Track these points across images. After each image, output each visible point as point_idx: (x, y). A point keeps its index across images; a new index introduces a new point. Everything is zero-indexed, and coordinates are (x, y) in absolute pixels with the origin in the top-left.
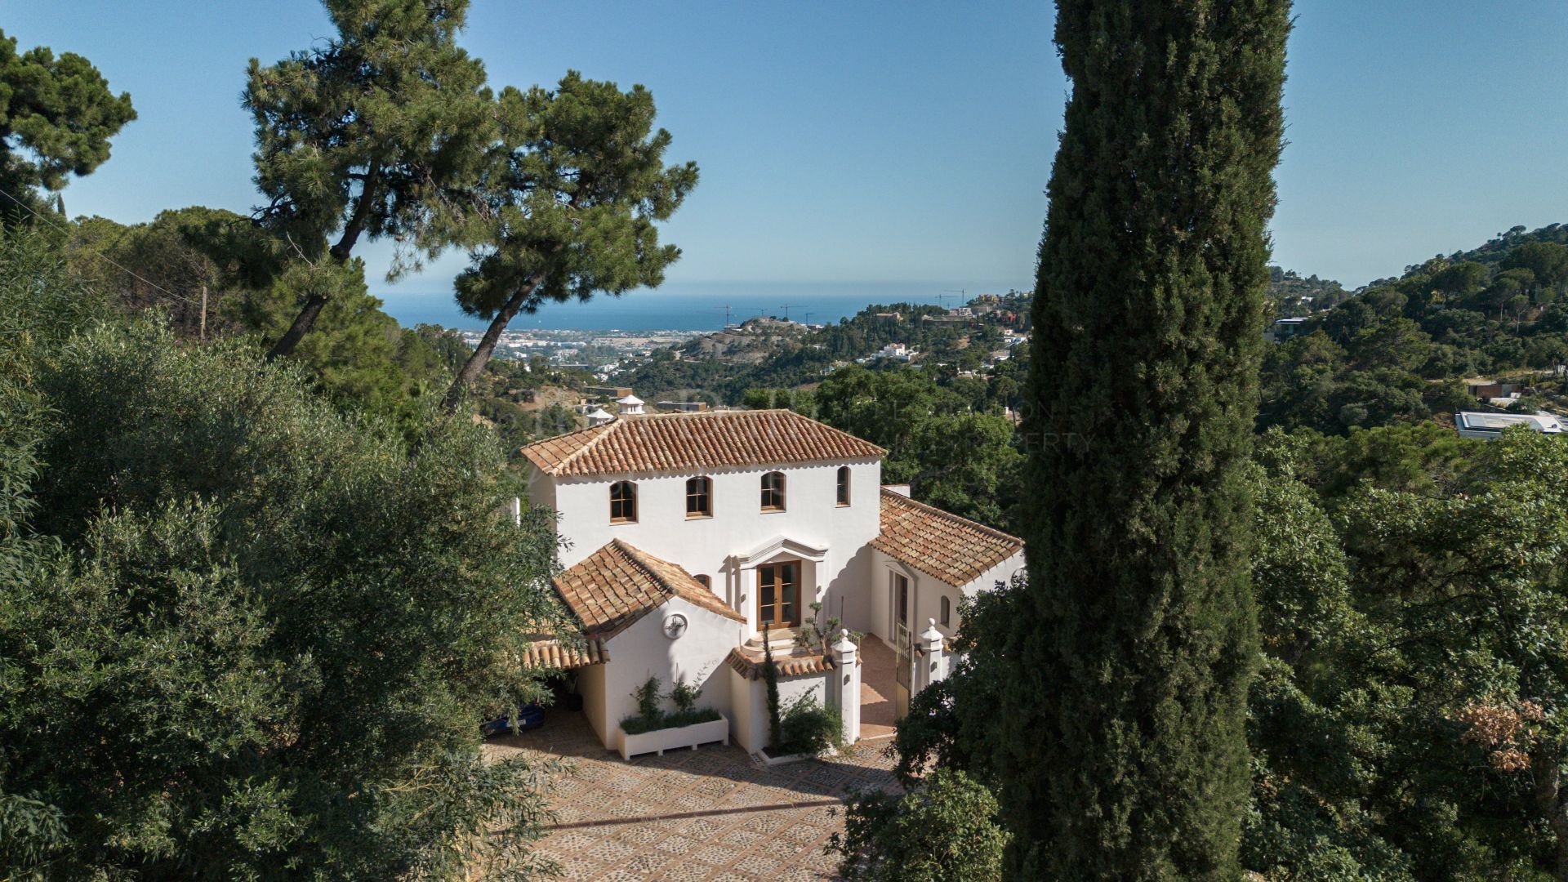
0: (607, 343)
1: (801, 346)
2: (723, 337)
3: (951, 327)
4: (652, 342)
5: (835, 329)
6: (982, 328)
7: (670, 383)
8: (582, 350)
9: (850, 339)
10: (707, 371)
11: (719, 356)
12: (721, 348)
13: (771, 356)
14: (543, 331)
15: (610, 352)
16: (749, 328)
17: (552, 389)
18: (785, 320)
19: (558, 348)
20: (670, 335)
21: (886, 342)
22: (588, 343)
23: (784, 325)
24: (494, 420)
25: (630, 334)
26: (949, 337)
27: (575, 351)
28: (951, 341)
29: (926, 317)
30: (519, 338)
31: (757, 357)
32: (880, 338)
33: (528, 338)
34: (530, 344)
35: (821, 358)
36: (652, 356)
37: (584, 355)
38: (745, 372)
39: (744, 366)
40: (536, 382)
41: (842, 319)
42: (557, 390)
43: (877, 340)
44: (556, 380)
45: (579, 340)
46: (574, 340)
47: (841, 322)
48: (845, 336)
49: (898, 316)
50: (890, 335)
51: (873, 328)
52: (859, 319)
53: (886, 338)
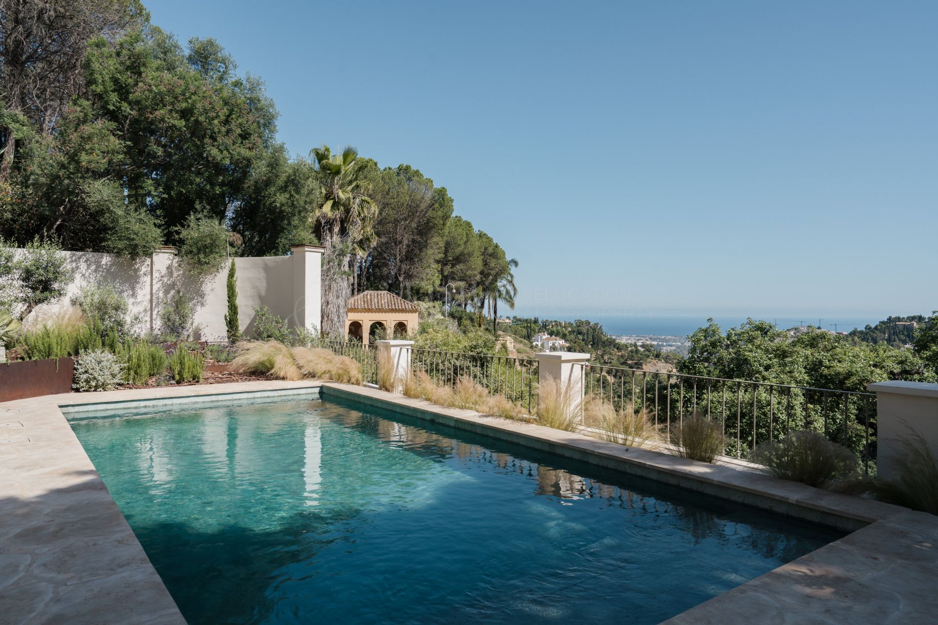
5: (861, 332)
8: (678, 347)
14: (656, 337)
16: (792, 333)
17: (654, 361)
18: (819, 328)
19: (664, 346)
22: (683, 343)
24: (615, 376)
30: (642, 340)
33: (647, 340)
34: (648, 343)
40: (644, 357)
41: (867, 326)
42: (657, 362)
43: (898, 341)
44: (658, 356)
45: (677, 342)
46: (674, 342)
47: (866, 328)
48: (870, 338)
49: (915, 324)
50: (909, 337)
51: (894, 333)
52: (881, 326)
53: (905, 340)
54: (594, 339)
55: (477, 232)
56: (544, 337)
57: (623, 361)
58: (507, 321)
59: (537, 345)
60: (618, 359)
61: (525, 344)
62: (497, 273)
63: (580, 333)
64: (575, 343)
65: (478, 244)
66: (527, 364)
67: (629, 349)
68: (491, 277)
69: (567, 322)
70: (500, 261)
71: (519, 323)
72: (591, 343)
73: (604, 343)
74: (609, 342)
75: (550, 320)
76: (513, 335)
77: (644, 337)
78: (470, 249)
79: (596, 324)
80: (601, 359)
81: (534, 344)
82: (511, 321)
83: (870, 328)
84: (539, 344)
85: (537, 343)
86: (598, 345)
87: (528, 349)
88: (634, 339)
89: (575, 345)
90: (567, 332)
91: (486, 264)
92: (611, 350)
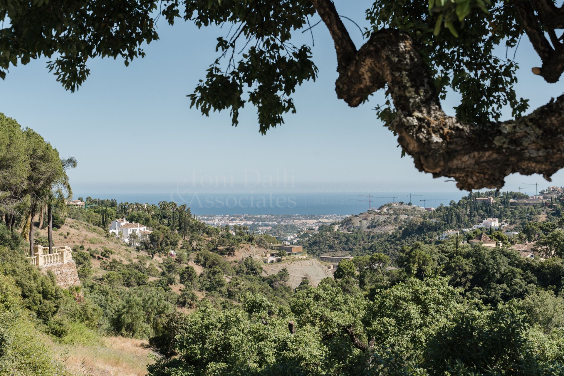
0: (291, 223)
1: (422, 220)
2: (367, 216)
3: (531, 207)
4: (320, 222)
5: (447, 208)
6: (555, 207)
7: (331, 247)
8: (275, 227)
9: (458, 216)
10: (356, 239)
11: (364, 228)
12: (365, 224)
13: (400, 228)
14: (251, 216)
15: (293, 228)
16: (385, 210)
17: (247, 246)
18: (410, 204)
19: (259, 226)
20: (331, 218)
21: (483, 217)
22: (279, 223)
23: (409, 207)
24: (204, 265)
25: (306, 217)
26: (531, 213)
27: (270, 228)
28: (533, 217)
29: (511, 200)
30: (236, 220)
31: (391, 229)
32: (479, 215)
33: (241, 220)
34: (242, 223)
35: (436, 228)
36: (319, 230)
37: (275, 230)
38: (382, 239)
39: (381, 236)
40: (236, 241)
41: (451, 202)
42: (250, 247)
43: (478, 216)
44: (250, 240)
45: (273, 221)
46: (270, 221)
47: (450, 204)
48: (454, 214)
49: (492, 199)
50: (487, 212)
51: (474, 208)
52: (463, 202)
53: (484, 215)
54: (180, 224)
55: (25, 130)
56: (122, 224)
57: (213, 247)
58: (79, 203)
59: (114, 233)
60: (207, 245)
61: (100, 233)
62: (49, 178)
63: (165, 217)
64: (158, 229)
65: (24, 145)
66: (102, 257)
67: (220, 233)
68: (42, 183)
69: (150, 204)
70: (52, 165)
71: (95, 205)
72: (178, 228)
73: (192, 227)
74: (198, 226)
75: (130, 203)
76: (84, 223)
77: (238, 216)
78: (15, 153)
79: (184, 206)
80: (189, 245)
81: (111, 232)
82: (83, 203)
83: (454, 204)
84: (117, 232)
85: (114, 231)
86: (185, 230)
87: (103, 239)
88: (228, 219)
89: (158, 232)
90: (149, 216)
91: (34, 168)
92: (200, 236)
